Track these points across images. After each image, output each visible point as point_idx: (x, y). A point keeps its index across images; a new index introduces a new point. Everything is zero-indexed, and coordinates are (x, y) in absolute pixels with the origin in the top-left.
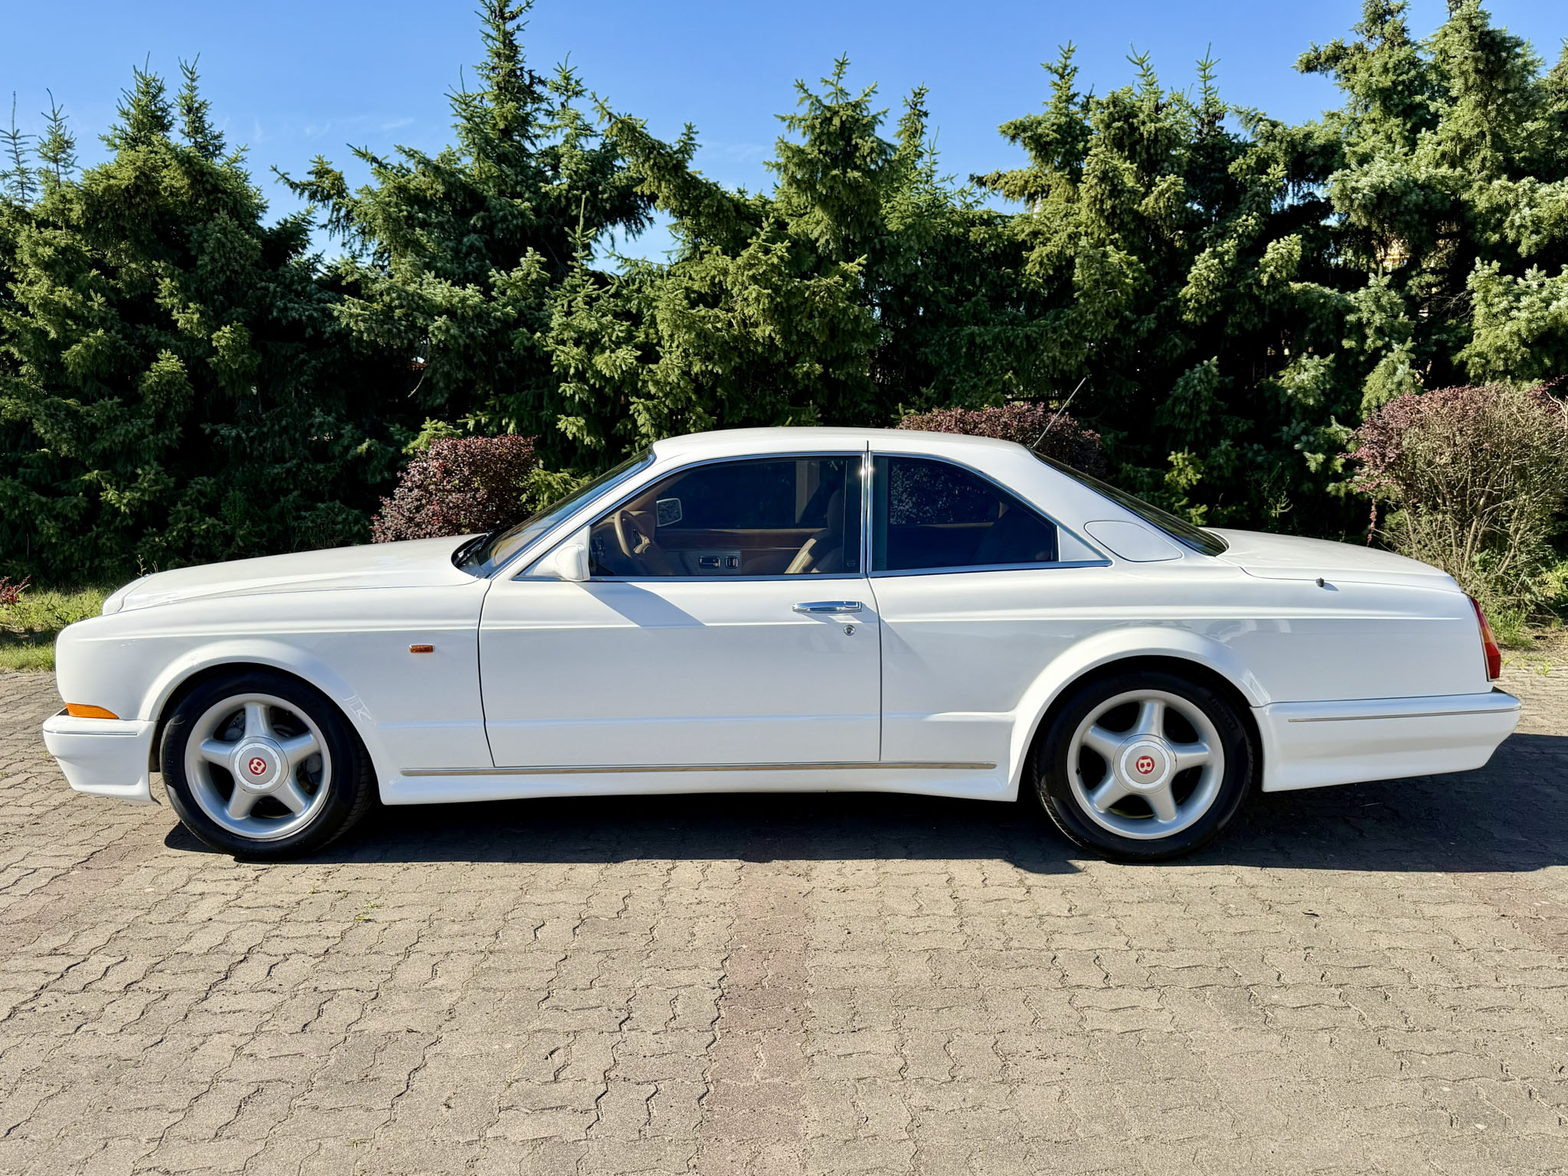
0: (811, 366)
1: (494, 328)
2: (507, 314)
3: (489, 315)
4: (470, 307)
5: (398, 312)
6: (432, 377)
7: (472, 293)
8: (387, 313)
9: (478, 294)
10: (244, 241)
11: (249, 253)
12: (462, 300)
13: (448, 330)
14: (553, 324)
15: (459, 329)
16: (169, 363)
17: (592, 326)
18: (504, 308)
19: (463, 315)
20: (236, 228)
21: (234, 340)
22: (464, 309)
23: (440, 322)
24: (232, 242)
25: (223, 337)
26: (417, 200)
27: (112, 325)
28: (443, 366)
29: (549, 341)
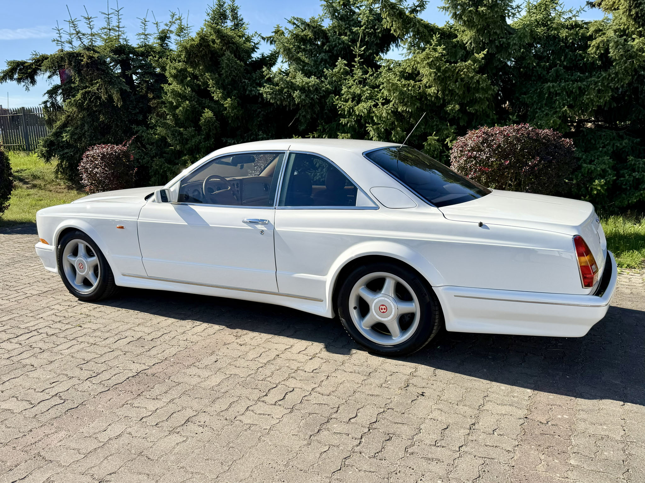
0: (454, 106)
1: (322, 95)
2: (328, 88)
3: (321, 89)
4: (311, 86)
5: (285, 90)
6: (299, 117)
7: (313, 80)
8: (281, 91)
9: (316, 80)
10: (236, 63)
11: (239, 68)
12: (307, 83)
13: (300, 97)
14: (343, 92)
15: (306, 96)
16: (208, 114)
17: (358, 91)
18: (326, 86)
19: (309, 90)
20: (233, 57)
21: (232, 104)
22: (309, 87)
23: (296, 94)
24: (231, 64)
25: (228, 103)
26: (303, 40)
27: (194, 99)
28: (303, 112)
29: (342, 99)
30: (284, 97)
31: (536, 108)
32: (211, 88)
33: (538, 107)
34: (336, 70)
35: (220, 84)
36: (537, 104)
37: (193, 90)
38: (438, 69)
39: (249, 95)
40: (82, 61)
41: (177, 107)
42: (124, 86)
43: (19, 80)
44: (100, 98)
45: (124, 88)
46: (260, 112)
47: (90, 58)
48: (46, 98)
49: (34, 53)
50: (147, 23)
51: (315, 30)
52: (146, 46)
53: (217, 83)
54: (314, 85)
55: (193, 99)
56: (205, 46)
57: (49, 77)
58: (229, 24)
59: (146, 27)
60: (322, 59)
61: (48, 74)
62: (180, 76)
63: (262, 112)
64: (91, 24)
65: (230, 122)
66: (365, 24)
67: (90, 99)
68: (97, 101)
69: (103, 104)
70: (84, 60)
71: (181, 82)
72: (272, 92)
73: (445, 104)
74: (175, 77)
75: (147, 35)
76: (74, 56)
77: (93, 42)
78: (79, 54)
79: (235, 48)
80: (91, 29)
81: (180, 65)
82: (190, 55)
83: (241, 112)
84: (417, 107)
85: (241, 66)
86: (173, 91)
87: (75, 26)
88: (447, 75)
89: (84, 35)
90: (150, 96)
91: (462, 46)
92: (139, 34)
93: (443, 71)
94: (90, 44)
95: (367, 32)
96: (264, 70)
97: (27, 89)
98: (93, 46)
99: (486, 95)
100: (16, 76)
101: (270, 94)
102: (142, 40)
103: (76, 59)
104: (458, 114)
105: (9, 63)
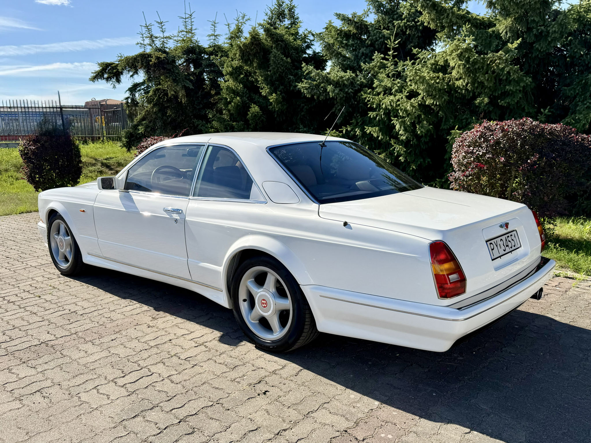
0: (483, 99)
1: (357, 88)
2: (362, 82)
3: (356, 83)
4: (346, 80)
5: (322, 85)
6: (335, 111)
7: (349, 74)
8: (318, 86)
9: (352, 74)
10: (283, 60)
11: (285, 64)
12: (342, 77)
13: (334, 91)
14: (374, 86)
15: (340, 90)
16: (255, 109)
17: (389, 85)
18: (361, 79)
19: (344, 84)
20: (279, 55)
21: (277, 99)
22: (343, 81)
23: (330, 88)
24: (278, 61)
25: (273, 98)
26: (347, 35)
27: (246, 95)
28: (338, 106)
29: (375, 93)
30: (320, 92)
31: (579, 101)
32: (260, 84)
33: (581, 100)
34: (373, 63)
35: (268, 80)
36: (581, 96)
37: (245, 86)
38: (468, 61)
39: (293, 90)
40: (151, 61)
41: (230, 103)
42: (187, 84)
43: (108, 79)
44: (167, 94)
45: (187, 85)
46: (303, 107)
47: (158, 58)
48: (128, 94)
49: (120, 55)
50: (217, 25)
51: (357, 25)
52: (215, 46)
53: (266, 80)
54: (349, 79)
55: (244, 95)
56: (256, 44)
57: (132, 76)
58: (287, 22)
59: (216, 29)
60: (363, 53)
61: (131, 73)
62: (235, 73)
63: (305, 107)
64: (163, 28)
65: (276, 116)
66: (406, 17)
67: (159, 95)
68: (164, 98)
69: (169, 100)
70: (153, 60)
71: (236, 79)
72: (309, 88)
73: (475, 98)
74: (231, 74)
75: (217, 35)
76: (145, 57)
77: (165, 44)
78: (150, 55)
79: (283, 45)
80: (163, 32)
81: (236, 63)
82: (243, 53)
83: (285, 107)
84: (445, 100)
85: (287, 62)
86: (228, 88)
87: (149, 30)
88: (477, 67)
89: (156, 38)
90: (213, 92)
91: (497, 35)
92: (210, 36)
93: (472, 63)
94: (162, 46)
95: (408, 25)
96: (303, 65)
97: (114, 87)
98: (165, 47)
99: (518, 88)
100: (106, 76)
101: (306, 89)
102: (212, 41)
103: (147, 60)
104: (488, 108)
105: (101, 64)
